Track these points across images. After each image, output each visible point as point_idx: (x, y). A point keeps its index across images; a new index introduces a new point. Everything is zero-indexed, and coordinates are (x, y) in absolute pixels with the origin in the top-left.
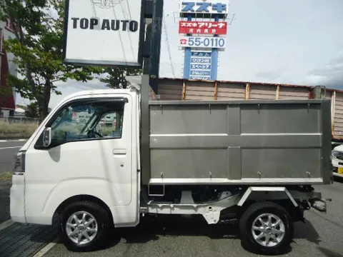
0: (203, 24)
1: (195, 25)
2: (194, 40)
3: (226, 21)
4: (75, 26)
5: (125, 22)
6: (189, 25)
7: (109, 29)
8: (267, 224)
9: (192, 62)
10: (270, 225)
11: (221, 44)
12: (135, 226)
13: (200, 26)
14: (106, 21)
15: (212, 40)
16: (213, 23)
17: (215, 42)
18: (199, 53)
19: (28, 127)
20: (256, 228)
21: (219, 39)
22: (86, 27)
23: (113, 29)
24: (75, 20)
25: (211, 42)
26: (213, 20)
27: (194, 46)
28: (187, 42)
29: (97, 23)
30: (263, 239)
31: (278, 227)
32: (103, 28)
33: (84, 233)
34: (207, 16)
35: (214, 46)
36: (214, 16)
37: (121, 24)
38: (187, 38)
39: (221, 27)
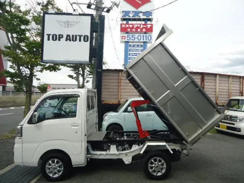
0: (137, 25)
1: (131, 26)
2: (131, 36)
3: (152, 23)
4: (49, 39)
5: (80, 36)
6: (127, 26)
7: (70, 41)
8: (156, 163)
9: (130, 51)
10: (158, 164)
11: (149, 39)
12: (84, 166)
13: (135, 27)
14: (68, 36)
15: (143, 36)
16: (143, 25)
17: (145, 37)
18: (134, 45)
19: (16, 99)
20: (151, 165)
21: (147, 35)
22: (56, 40)
23: (73, 40)
24: (49, 35)
25: (142, 37)
26: (143, 23)
27: (131, 40)
28: (126, 38)
29: (62, 37)
30: (154, 171)
31: (162, 165)
32: (66, 40)
33: (56, 171)
34: (139, 20)
35: (145, 41)
36: (144, 20)
37: (78, 37)
38: (126, 35)
39: (149, 27)
